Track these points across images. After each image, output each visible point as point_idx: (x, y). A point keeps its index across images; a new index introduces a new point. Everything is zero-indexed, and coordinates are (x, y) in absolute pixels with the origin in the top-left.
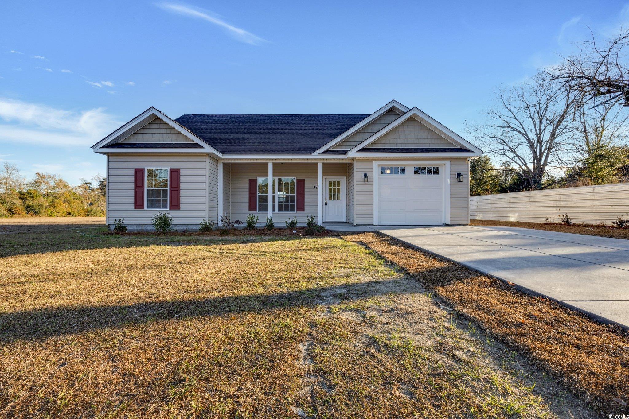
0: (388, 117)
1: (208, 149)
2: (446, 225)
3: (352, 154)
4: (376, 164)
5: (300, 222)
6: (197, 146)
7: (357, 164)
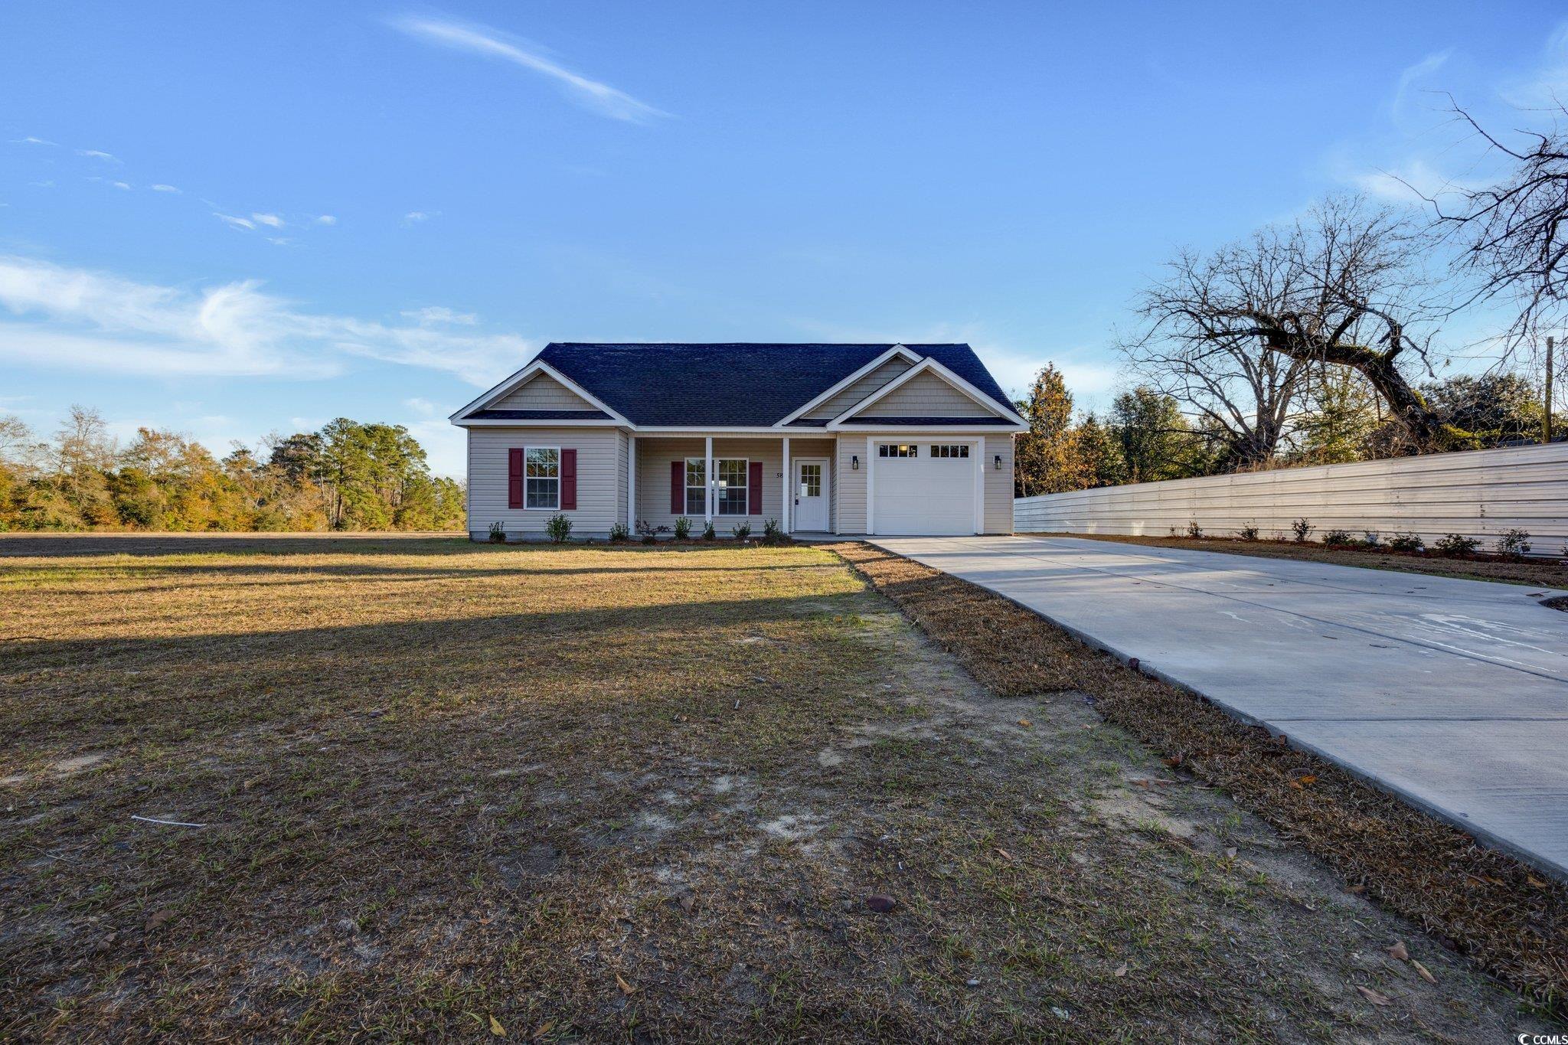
0: (891, 368)
1: (620, 421)
2: (977, 535)
3: (834, 426)
4: (871, 441)
5: (755, 532)
6: (602, 415)
7: (843, 440)
